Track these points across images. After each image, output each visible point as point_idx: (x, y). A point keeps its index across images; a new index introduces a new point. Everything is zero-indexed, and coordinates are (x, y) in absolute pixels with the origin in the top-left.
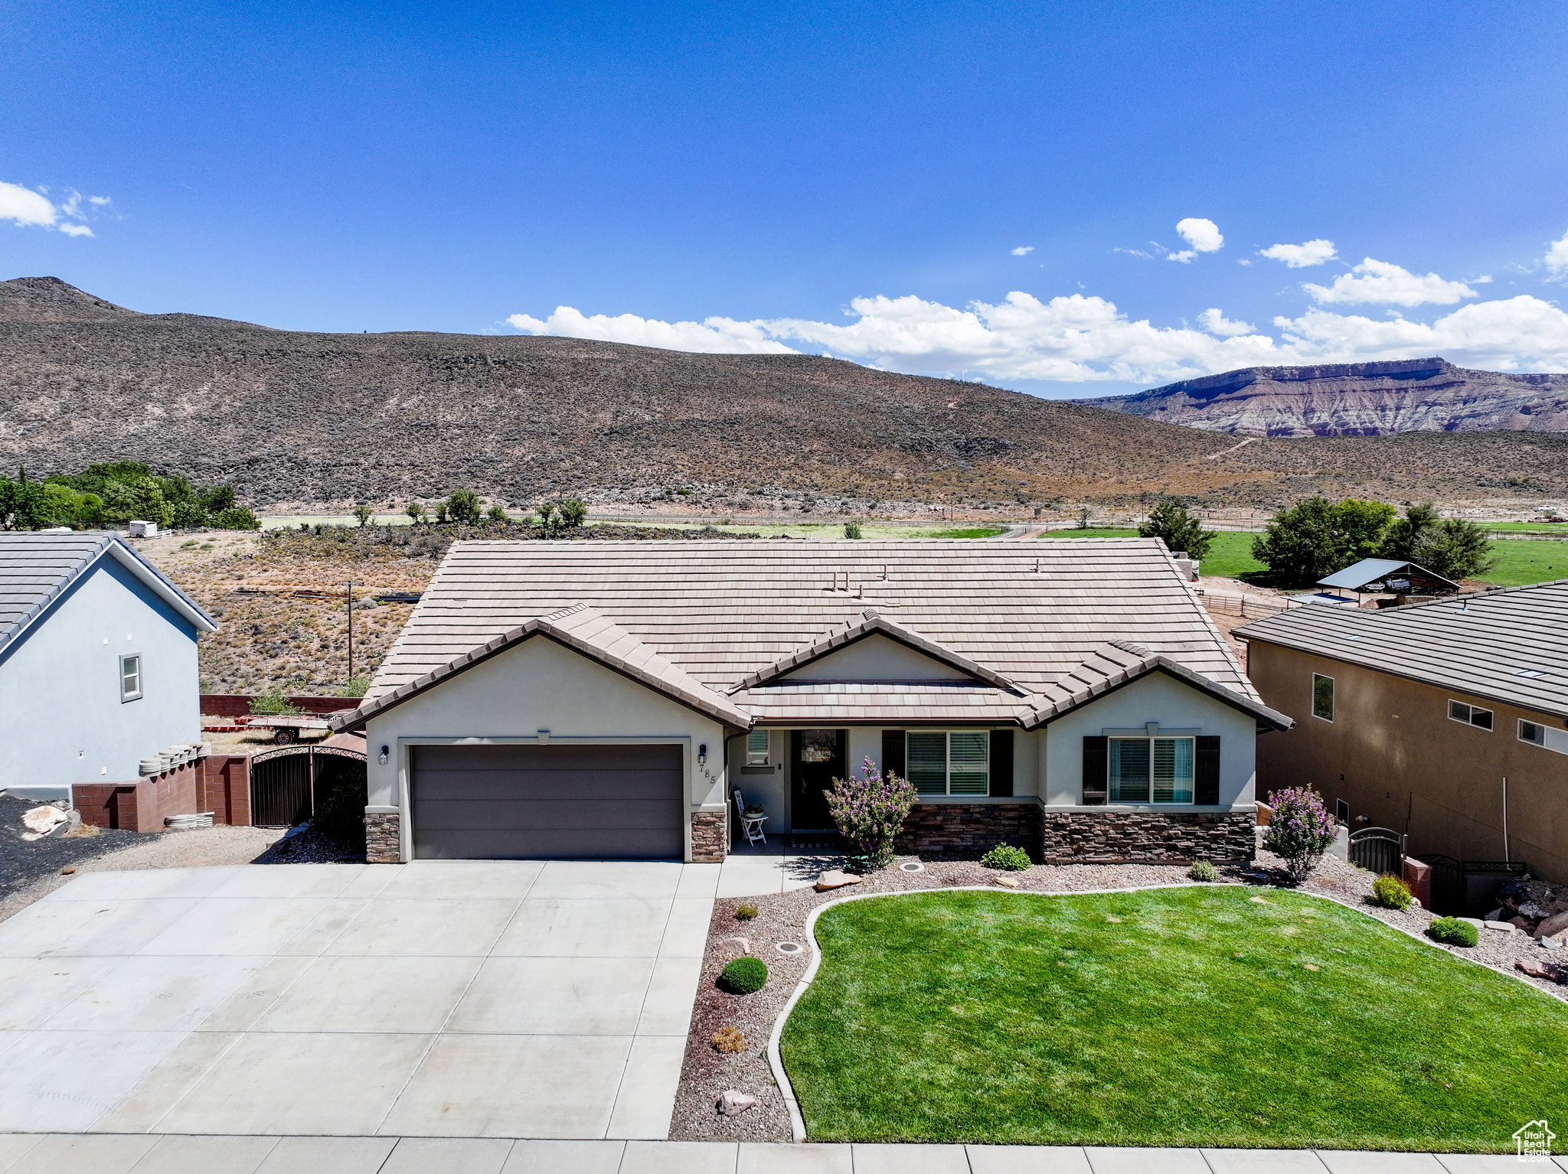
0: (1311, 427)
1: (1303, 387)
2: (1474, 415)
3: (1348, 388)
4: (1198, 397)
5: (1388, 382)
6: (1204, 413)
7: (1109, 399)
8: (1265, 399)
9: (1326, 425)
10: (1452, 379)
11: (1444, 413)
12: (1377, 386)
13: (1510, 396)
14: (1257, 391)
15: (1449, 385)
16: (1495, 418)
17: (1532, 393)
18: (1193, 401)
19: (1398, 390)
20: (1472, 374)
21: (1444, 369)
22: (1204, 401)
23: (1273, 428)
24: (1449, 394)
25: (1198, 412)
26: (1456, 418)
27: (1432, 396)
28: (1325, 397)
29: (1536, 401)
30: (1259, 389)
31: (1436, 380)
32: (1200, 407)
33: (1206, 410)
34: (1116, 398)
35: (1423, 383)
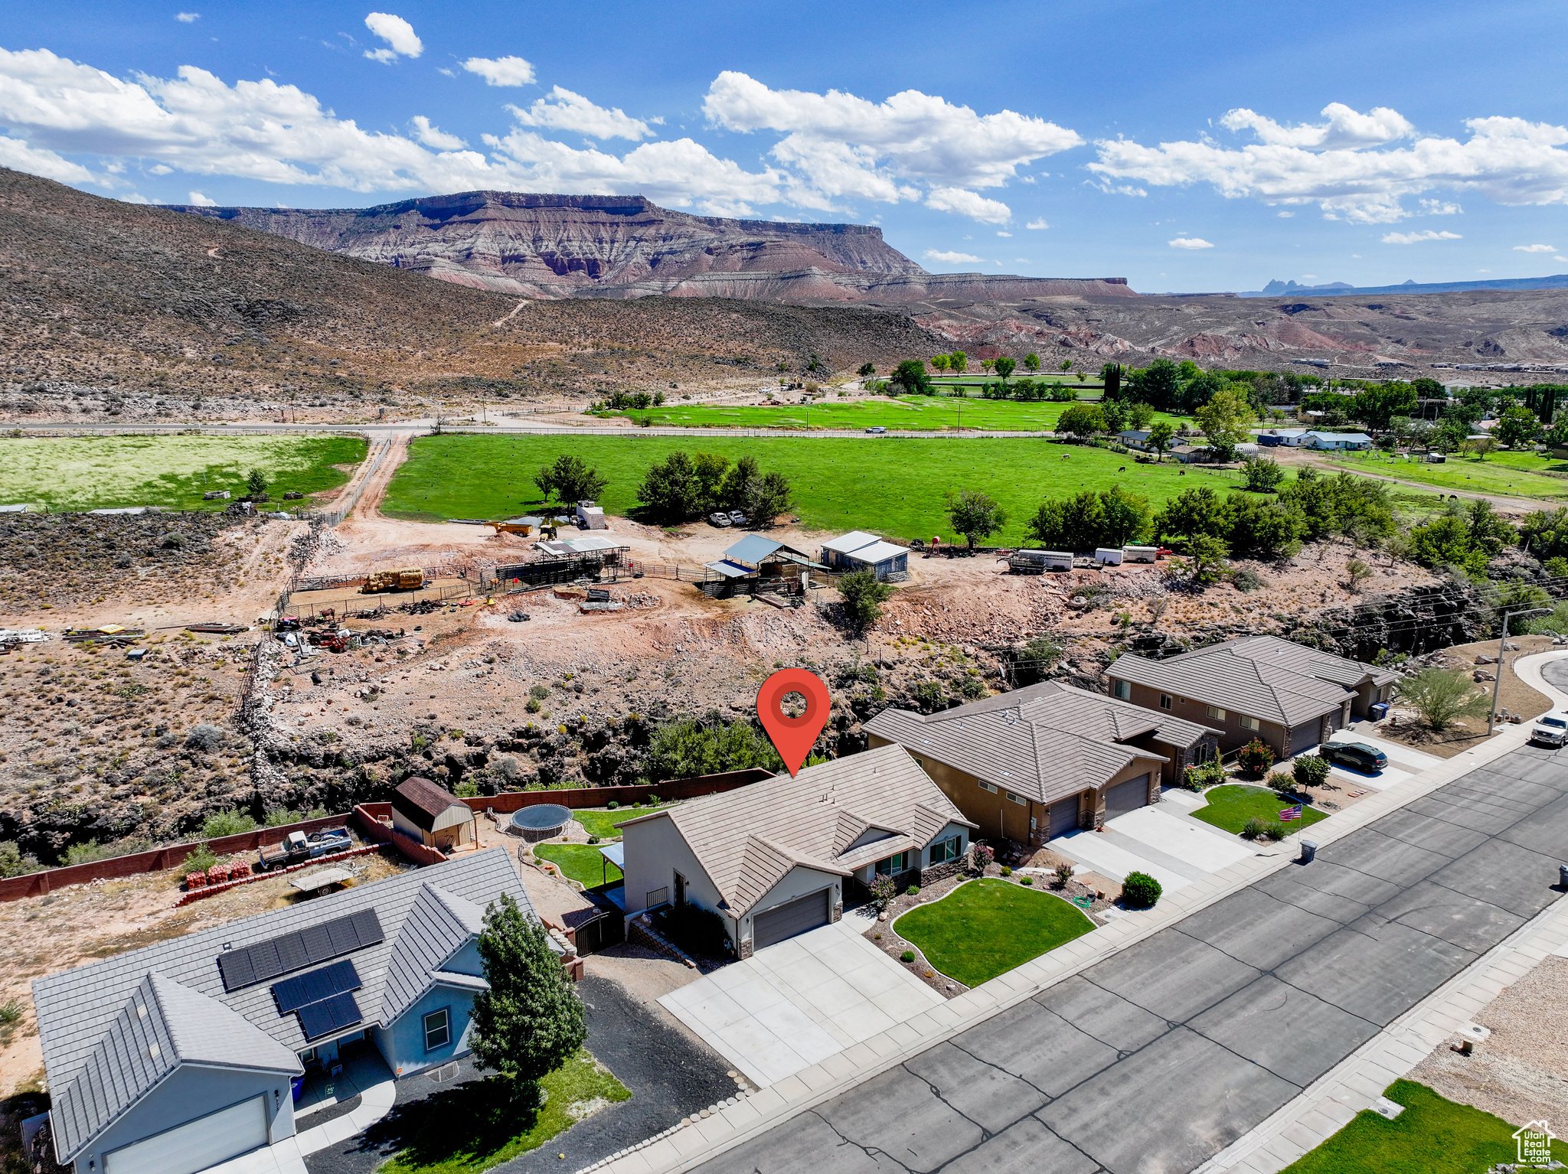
0: (540, 255)
1: (529, 214)
2: (672, 252)
3: (569, 219)
4: (431, 217)
5: (603, 216)
6: (439, 234)
7: (338, 212)
8: (496, 224)
9: (553, 254)
10: (654, 217)
11: (648, 248)
12: (594, 219)
13: (697, 237)
14: (488, 216)
15: (650, 222)
16: (687, 256)
17: (713, 235)
18: (427, 221)
19: (612, 224)
20: (668, 213)
21: (646, 208)
22: (437, 221)
23: (507, 254)
24: (652, 231)
25: (433, 233)
26: (658, 254)
27: (639, 232)
28: (551, 226)
29: (716, 243)
30: (491, 213)
31: (641, 217)
32: (435, 227)
33: (441, 231)
34: (345, 212)
35: (630, 219)
